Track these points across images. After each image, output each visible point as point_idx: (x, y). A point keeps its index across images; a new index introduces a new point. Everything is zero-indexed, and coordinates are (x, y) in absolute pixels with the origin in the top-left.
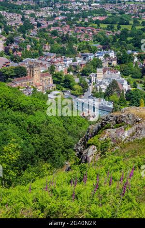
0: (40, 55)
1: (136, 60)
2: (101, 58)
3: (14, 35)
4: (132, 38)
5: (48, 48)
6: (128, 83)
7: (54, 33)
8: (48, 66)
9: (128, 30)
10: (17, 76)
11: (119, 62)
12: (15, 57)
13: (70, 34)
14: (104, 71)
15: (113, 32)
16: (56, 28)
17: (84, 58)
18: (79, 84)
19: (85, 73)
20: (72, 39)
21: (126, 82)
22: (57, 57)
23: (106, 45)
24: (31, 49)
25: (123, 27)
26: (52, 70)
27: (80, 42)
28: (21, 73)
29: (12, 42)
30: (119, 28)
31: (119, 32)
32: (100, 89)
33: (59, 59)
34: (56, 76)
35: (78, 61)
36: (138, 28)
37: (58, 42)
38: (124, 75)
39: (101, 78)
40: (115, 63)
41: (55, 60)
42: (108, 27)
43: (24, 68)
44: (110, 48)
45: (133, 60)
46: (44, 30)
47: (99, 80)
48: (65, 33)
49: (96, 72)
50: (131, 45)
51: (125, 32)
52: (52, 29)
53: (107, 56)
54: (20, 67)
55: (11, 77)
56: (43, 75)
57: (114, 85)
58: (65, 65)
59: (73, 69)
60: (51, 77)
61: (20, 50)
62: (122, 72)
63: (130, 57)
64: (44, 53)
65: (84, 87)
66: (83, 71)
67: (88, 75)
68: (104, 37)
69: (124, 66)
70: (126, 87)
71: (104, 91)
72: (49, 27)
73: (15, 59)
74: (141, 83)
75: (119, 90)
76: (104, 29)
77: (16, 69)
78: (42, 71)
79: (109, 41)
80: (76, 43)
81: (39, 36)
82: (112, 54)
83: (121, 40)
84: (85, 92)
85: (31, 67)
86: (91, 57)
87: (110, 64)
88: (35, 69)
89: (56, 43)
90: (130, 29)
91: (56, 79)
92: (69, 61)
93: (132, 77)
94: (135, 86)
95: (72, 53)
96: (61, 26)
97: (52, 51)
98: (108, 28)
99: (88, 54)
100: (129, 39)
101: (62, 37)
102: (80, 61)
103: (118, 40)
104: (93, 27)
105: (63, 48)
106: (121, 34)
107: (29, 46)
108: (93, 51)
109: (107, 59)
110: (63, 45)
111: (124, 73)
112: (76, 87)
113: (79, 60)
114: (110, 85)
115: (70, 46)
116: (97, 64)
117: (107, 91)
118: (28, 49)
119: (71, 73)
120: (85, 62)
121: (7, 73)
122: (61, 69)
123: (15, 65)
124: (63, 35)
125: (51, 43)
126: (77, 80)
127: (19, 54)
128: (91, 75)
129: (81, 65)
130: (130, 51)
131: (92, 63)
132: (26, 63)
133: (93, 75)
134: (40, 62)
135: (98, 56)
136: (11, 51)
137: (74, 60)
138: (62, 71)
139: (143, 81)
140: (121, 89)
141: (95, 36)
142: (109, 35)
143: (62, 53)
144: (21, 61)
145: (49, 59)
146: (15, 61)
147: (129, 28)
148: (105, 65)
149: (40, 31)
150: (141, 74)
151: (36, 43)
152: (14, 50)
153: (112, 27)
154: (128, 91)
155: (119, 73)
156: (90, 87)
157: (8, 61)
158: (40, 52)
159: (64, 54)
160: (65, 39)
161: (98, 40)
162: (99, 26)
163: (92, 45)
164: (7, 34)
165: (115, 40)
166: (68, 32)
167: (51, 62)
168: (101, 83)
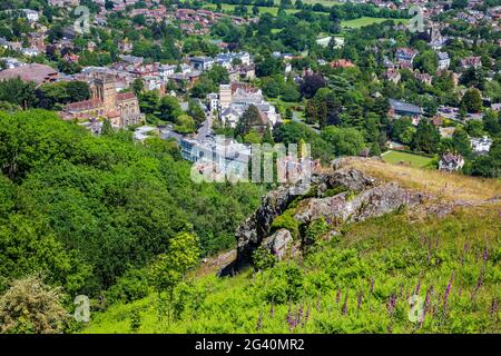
0: (114, 60)
1: (289, 69)
2: (227, 65)
3: (64, 23)
4: (279, 31)
5: (128, 47)
6: (277, 111)
7: (139, 20)
8: (130, 80)
9: (272, 16)
10: (72, 100)
11: (259, 73)
12: (67, 64)
13: (167, 22)
14: (233, 90)
15: (246, 18)
16: (141, 11)
17: (196, 67)
18: (189, 113)
19: (197, 93)
20: (172, 30)
21: (272, 109)
22: (144, 64)
23: (234, 42)
24: (96, 50)
25: (263, 10)
26: (137, 86)
27: (187, 36)
28: (78, 94)
29: (60, 36)
30: (255, 12)
31: (256, 20)
32: (227, 120)
33: (150, 67)
34: (145, 98)
35: (185, 72)
36: (289, 12)
37: (146, 36)
38: (270, 96)
39: (228, 102)
40: (251, 74)
41: (143, 69)
42: (236, 9)
43: (85, 84)
44: (241, 48)
45: (283, 69)
46: (119, 14)
47: (225, 106)
48: (159, 20)
49: (217, 91)
50: (279, 42)
51: (266, 19)
52: (134, 13)
53: (237, 62)
54: (78, 83)
55: (61, 101)
56: (120, 96)
57: (251, 114)
58: (162, 78)
59: (177, 85)
60: (135, 101)
61: (76, 51)
62: (264, 91)
63: (279, 64)
64: (121, 56)
65: (199, 118)
66: (195, 89)
67: (203, 97)
68: (231, 27)
69: (267, 79)
70: (273, 117)
71: (233, 125)
72: (128, 9)
73: (65, 68)
74: (299, 110)
75: (261, 124)
76: (229, 13)
77: (70, 87)
78: (118, 90)
79: (239, 35)
80: (179, 38)
81: (109, 26)
82: (246, 59)
83: (260, 33)
84: (199, 127)
85: (99, 83)
86: (209, 64)
87: (243, 76)
88: (105, 86)
89: (142, 37)
90: (275, 15)
91: (145, 104)
92: (169, 72)
93: (283, 100)
94: (289, 116)
95: (172, 56)
96: (151, 8)
97: (135, 53)
98: (236, 13)
99: (203, 58)
100: (274, 31)
101: (153, 28)
102: (189, 71)
103: (254, 33)
104: (208, 9)
105: (156, 47)
106: (260, 23)
107: (92, 44)
108: (212, 53)
109: (238, 67)
110: (155, 42)
111: (269, 93)
112: (183, 117)
113: (187, 70)
114: (244, 115)
115: (169, 44)
116: (220, 77)
117: (239, 126)
118: (91, 50)
119: (173, 94)
120: (197, 73)
121: (52, 94)
122: (153, 85)
123: (68, 79)
124: (156, 24)
125: (134, 38)
126: (184, 106)
127: (75, 58)
128: (209, 96)
129: (191, 78)
130: (278, 53)
131: (211, 75)
132: (89, 74)
133: (214, 97)
134: (115, 72)
135: (221, 63)
136: (58, 53)
137: (178, 70)
138: (155, 89)
139: (303, 107)
140: (265, 122)
141: (213, 26)
142: (239, 24)
143: (155, 56)
144: (78, 71)
145: (132, 69)
146: (67, 72)
147: (274, 11)
148: (234, 77)
149: (112, 16)
150: (298, 94)
151: (104, 38)
152: (65, 51)
153: (244, 11)
154: (278, 125)
155: (260, 92)
156: (208, 118)
157: (53, 71)
158: (112, 54)
159: (158, 59)
160: (158, 31)
161: (220, 33)
162: (219, 7)
163: (210, 41)
164: (50, 21)
165: (249, 34)
166: (164, 18)
167: (135, 72)
168: (228, 111)
